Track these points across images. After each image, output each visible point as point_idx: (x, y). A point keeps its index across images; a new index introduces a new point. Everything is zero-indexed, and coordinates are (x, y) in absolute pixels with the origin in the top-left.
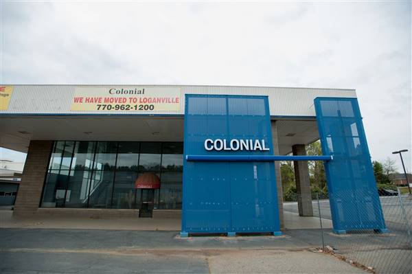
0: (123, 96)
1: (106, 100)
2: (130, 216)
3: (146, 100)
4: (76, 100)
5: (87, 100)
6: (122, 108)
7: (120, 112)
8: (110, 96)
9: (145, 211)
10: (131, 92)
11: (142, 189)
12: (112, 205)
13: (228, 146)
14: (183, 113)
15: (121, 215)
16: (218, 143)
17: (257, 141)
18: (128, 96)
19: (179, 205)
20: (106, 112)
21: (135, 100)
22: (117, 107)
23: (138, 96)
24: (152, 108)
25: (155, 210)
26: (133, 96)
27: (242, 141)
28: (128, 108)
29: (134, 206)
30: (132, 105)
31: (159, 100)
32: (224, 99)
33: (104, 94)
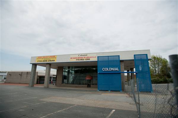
0: (82, 56)
1: (78, 58)
2: (85, 87)
3: (88, 57)
4: (71, 58)
5: (73, 58)
6: (82, 60)
7: (81, 61)
8: (79, 57)
9: (89, 86)
10: (84, 55)
11: (88, 80)
12: (80, 84)
13: (108, 69)
14: (97, 60)
15: (82, 87)
16: (106, 69)
17: (116, 68)
18: (83, 57)
19: (96, 84)
20: (78, 61)
21: (85, 57)
22: (81, 60)
23: (86, 56)
24: (89, 59)
25: (91, 85)
26: (84, 56)
27: (112, 68)
28: (83, 60)
29: (86, 84)
30: (84, 59)
31: (91, 57)
32: (107, 57)
33: (77, 56)
